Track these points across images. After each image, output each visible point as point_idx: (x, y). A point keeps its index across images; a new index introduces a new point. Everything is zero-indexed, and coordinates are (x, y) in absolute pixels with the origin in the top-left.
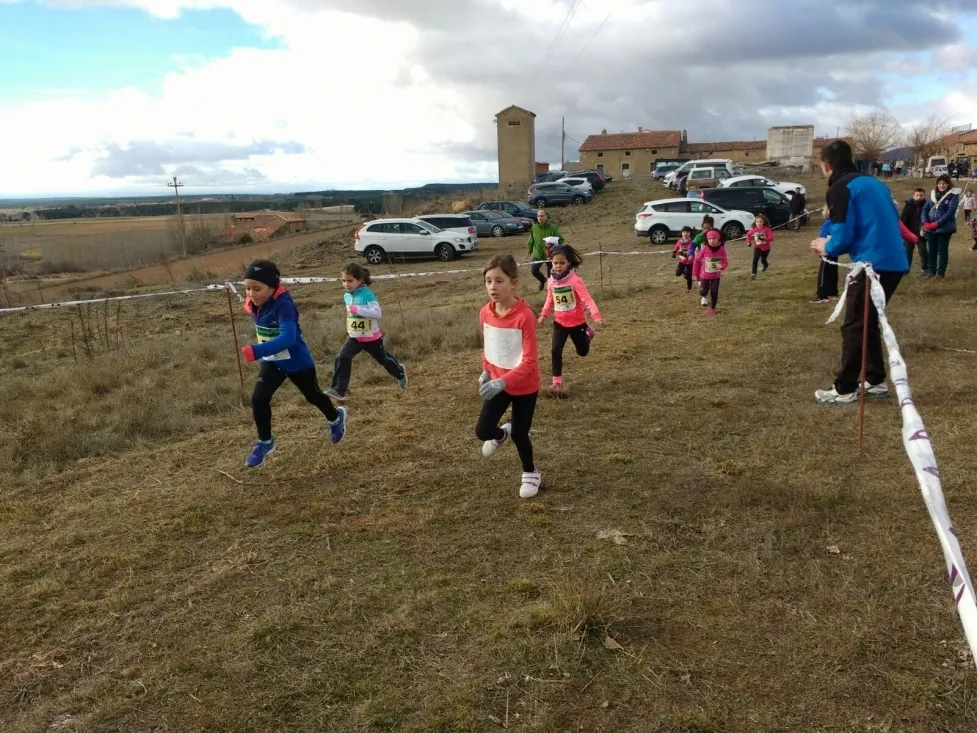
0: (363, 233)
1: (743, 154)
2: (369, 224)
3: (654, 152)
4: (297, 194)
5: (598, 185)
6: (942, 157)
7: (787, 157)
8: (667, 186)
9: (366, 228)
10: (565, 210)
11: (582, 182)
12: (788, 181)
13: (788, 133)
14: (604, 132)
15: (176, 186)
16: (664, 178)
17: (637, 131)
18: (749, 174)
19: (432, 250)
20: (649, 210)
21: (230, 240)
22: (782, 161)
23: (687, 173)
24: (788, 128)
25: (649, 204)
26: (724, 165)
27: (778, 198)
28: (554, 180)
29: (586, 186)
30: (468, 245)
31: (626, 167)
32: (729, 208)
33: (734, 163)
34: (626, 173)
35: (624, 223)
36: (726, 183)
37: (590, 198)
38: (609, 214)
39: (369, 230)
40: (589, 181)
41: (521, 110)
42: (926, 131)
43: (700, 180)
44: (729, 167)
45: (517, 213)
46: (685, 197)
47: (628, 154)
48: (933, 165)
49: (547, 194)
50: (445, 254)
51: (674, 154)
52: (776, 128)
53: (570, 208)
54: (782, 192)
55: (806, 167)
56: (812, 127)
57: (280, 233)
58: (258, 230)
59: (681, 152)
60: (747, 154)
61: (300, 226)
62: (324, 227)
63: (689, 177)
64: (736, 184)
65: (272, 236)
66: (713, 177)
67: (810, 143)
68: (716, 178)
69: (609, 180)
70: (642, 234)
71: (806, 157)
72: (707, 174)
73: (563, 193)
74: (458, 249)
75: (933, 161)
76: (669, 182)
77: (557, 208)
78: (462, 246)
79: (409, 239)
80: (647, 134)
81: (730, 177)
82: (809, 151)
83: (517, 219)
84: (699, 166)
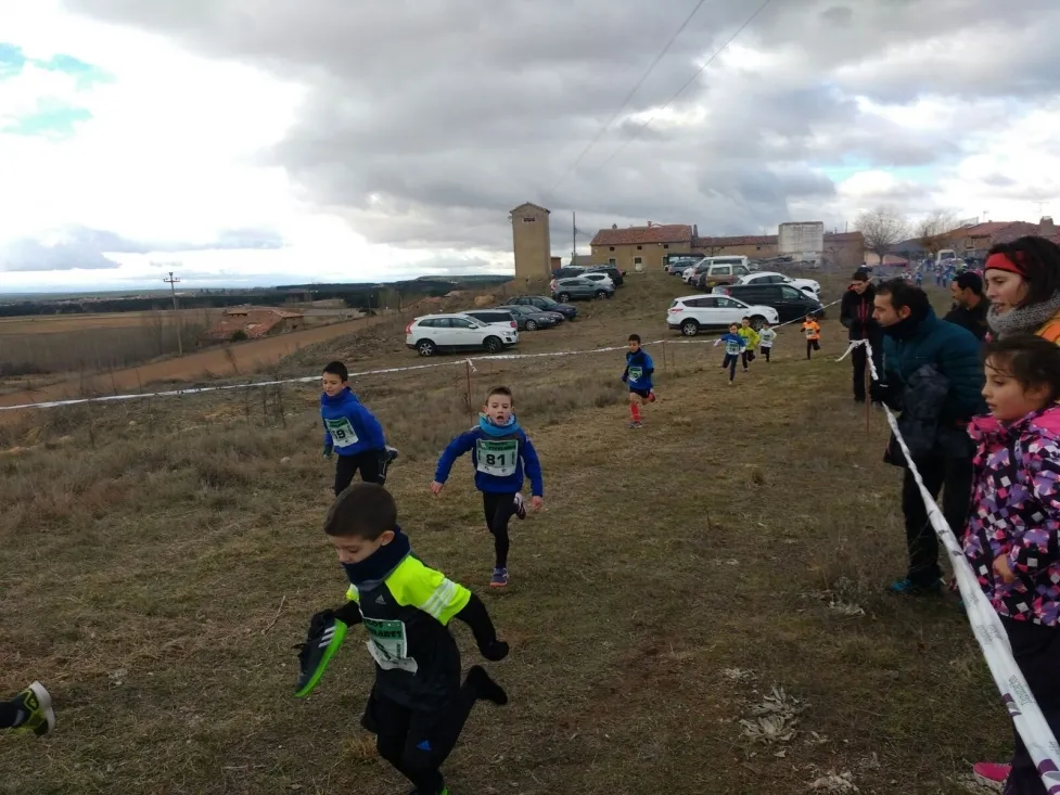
0: (414, 327)
1: (754, 248)
2: (420, 319)
3: (666, 247)
4: (279, 288)
5: (618, 280)
6: (950, 251)
7: (799, 252)
8: (687, 281)
9: (418, 322)
10: (589, 305)
11: (603, 278)
12: (803, 277)
13: (799, 229)
14: (615, 226)
15: (172, 282)
16: (681, 273)
17: (647, 225)
18: (765, 270)
19: (481, 343)
20: (680, 306)
21: (223, 336)
22: (794, 256)
23: (707, 270)
24: (798, 224)
25: (680, 300)
26: (739, 261)
27: (796, 293)
28: (575, 276)
29: (607, 281)
30: (514, 338)
31: (638, 261)
32: (752, 303)
33: (749, 259)
34: (638, 267)
35: (651, 317)
36: (746, 280)
37: (612, 293)
38: (634, 308)
39: (420, 325)
40: (610, 276)
41: (534, 206)
42: (934, 224)
43: (721, 277)
44: (745, 263)
45: (546, 308)
46: (710, 292)
47: (640, 248)
48: (942, 259)
49: (572, 289)
50: (492, 347)
51: (685, 248)
52: (787, 224)
53: (593, 302)
54: (799, 288)
55: (818, 262)
56: (821, 223)
57: (275, 329)
58: (251, 326)
59: (693, 246)
60: (759, 248)
61: (296, 322)
62: (325, 322)
63: (709, 274)
64: (754, 281)
65: (268, 333)
66: (731, 273)
67: (821, 238)
68: (734, 274)
69: (624, 274)
70: (674, 327)
71: (817, 252)
72: (725, 271)
73: (587, 288)
74: (505, 341)
75: (943, 254)
76: (688, 278)
77: (581, 302)
78: (509, 339)
79: (459, 333)
80: (656, 229)
81: (746, 274)
82: (820, 247)
83: (547, 314)
84: (715, 262)
